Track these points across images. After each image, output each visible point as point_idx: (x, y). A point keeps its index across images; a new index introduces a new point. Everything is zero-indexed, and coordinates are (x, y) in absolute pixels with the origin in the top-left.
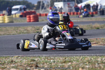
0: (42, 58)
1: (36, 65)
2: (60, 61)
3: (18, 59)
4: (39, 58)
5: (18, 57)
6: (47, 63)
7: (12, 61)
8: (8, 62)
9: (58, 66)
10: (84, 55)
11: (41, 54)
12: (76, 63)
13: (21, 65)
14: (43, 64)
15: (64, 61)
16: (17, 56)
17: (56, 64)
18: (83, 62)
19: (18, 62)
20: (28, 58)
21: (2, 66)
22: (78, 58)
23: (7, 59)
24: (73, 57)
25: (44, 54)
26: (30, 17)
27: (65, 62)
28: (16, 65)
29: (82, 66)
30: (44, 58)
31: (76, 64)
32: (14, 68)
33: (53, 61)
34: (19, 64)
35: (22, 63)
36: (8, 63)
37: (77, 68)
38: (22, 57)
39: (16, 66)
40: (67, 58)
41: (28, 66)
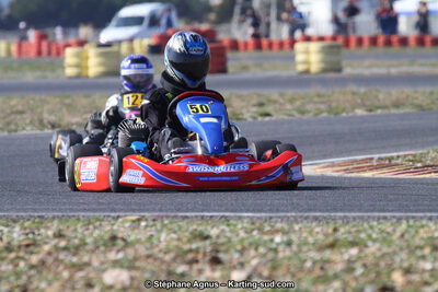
0: (240, 226)
1: (214, 254)
2: (311, 240)
3: (136, 231)
4: (223, 227)
5: (139, 220)
6: (256, 249)
7: (114, 238)
8: (96, 241)
9: (305, 261)
10: (413, 217)
11: (232, 211)
12: (379, 249)
13: (148, 256)
14: (242, 251)
15: (331, 239)
16: (134, 218)
17: (295, 253)
18: (408, 246)
19: (138, 241)
20: (180, 228)
21: (70, 258)
22: (390, 230)
23: (91, 227)
24: (366, 225)
25: (247, 211)
27: (332, 246)
28: (130, 252)
29: (406, 265)
30: (245, 225)
31: (379, 254)
32: (122, 267)
33: (282, 242)
34: (142, 251)
35: (152, 246)
36: (98, 247)
37: (385, 271)
38: (154, 220)
39: (129, 261)
40: (342, 230)
41: (178, 261)
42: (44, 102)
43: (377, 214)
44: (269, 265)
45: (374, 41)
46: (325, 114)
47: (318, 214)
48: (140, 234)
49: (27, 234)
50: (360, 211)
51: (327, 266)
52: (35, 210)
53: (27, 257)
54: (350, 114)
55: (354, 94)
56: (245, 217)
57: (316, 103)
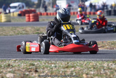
0: (42, 62)
1: (36, 69)
2: (61, 66)
3: (15, 63)
4: (38, 62)
5: (16, 60)
6: (47, 68)
7: (9, 65)
9: (60, 71)
10: (88, 60)
11: (41, 58)
12: (80, 68)
13: (18, 70)
14: (43, 69)
15: (67, 66)
16: (14, 60)
17: (57, 69)
18: (87, 68)
19: (16, 66)
22: (82, 63)
23: (3, 62)
24: (76, 62)
25: (44, 58)
26: (29, 16)
27: (67, 67)
28: (14, 69)
29: (86, 72)
30: (44, 62)
31: (79, 70)
32: (11, 73)
33: (54, 66)
34: (17, 68)
35: (19, 67)
36: (5, 67)
37: (81, 74)
38: (20, 60)
39: (13, 71)
40: (70, 63)
41: (26, 71)
43: (79, 59)
44: (50, 72)
47: (63, 59)
48: (16, 64)
50: (74, 58)
51: (66, 73)
56: (44, 60)
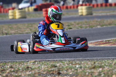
0: (65, 63)
1: (58, 72)
2: (87, 66)
3: (34, 65)
4: (60, 63)
5: (35, 62)
6: (71, 70)
7: (28, 68)
8: (22, 69)
9: (86, 73)
11: (63, 58)
12: (108, 68)
13: (39, 73)
14: (67, 70)
15: (93, 66)
16: (33, 61)
17: (83, 70)
19: (35, 68)
21: (15, 74)
22: (111, 62)
23: (21, 64)
24: (103, 61)
25: (67, 58)
27: (94, 68)
28: (33, 72)
30: (67, 62)
31: (108, 70)
32: (31, 76)
33: (79, 67)
34: (37, 71)
35: (40, 70)
36: (23, 71)
37: (110, 75)
38: (40, 62)
39: (33, 74)
40: (96, 63)
42: (3, 27)
43: (106, 58)
45: (102, 5)
46: (88, 28)
47: (89, 58)
48: (36, 66)
49: (2, 67)
50: (101, 57)
51: (93, 74)
52: (3, 60)
53: (2, 74)
54: (96, 28)
55: (97, 21)
56: (67, 60)
57: (85, 24)
